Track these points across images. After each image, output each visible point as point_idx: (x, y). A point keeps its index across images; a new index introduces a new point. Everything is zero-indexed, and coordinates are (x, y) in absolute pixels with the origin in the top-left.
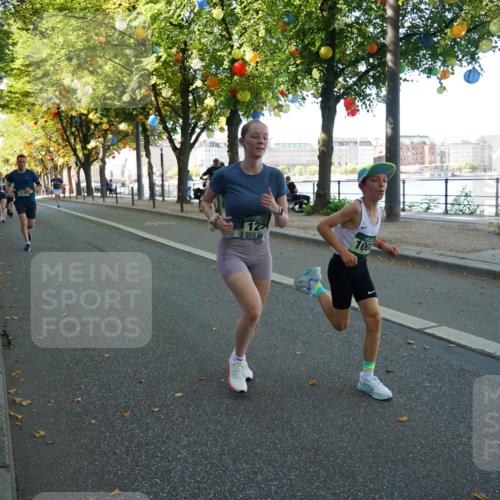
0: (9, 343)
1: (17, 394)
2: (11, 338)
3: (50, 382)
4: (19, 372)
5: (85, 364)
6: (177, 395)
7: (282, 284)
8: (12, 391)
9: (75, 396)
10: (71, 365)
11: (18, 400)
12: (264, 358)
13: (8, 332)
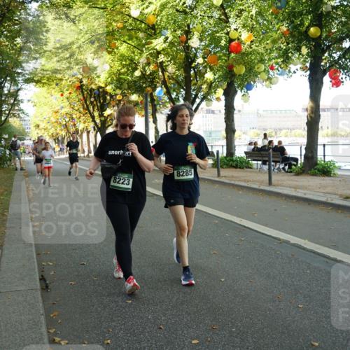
0: (47, 287)
1: (55, 334)
2: (48, 282)
3: (82, 324)
4: (56, 313)
5: (111, 309)
6: (193, 342)
7: (279, 239)
8: (52, 331)
9: (105, 338)
10: (99, 309)
11: (57, 339)
12: (270, 310)
13: (45, 277)
